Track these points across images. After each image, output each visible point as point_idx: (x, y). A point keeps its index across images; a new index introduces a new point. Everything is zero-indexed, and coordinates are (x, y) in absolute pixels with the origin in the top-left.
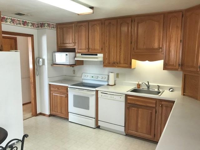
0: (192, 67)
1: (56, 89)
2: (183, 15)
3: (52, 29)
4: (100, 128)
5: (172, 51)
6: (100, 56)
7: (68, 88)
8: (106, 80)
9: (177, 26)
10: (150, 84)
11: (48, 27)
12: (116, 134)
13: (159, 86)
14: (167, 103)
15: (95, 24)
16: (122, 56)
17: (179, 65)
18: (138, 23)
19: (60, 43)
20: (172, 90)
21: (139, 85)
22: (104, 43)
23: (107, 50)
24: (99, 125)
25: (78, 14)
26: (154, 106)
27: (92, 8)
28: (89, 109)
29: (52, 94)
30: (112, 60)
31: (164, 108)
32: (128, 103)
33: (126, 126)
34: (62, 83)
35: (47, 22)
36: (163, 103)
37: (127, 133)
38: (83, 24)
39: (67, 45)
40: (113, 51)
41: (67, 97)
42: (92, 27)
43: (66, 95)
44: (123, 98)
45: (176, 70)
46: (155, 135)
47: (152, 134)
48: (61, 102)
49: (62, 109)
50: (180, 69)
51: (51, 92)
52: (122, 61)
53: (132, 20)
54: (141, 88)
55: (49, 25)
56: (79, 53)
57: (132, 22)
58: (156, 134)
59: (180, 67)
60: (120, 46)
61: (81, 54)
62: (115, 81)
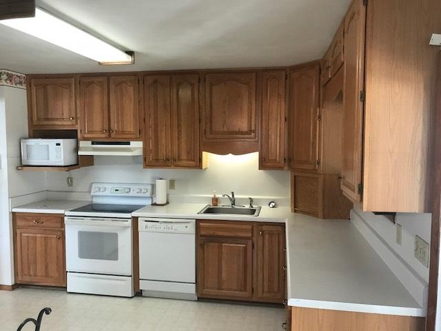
0: (307, 162)
1: (31, 223)
2: (286, 76)
3: (18, 86)
4: (143, 294)
5: (273, 136)
6: (137, 147)
7: (66, 218)
8: (148, 194)
9: (278, 94)
10: (235, 196)
11: (8, 81)
12: (179, 302)
13: (251, 200)
14: (271, 228)
15: (124, 82)
16: (183, 145)
17: (285, 159)
18: (212, 85)
19: (39, 119)
20: (273, 204)
21: (215, 200)
22: (144, 119)
23: (151, 133)
24: (141, 288)
25: (100, 63)
26: (250, 235)
27: (130, 53)
28: (116, 259)
29: (21, 234)
30: (163, 154)
31: (267, 236)
32: (202, 236)
33: (199, 280)
34: (45, 207)
35: (6, 71)
36: (264, 228)
37: (202, 294)
38: (96, 80)
39: (57, 123)
40: (164, 135)
41: (62, 237)
42: (117, 86)
43: (59, 233)
44: (191, 228)
45: (281, 168)
46: (253, 289)
47: (249, 288)
48: (46, 250)
49: (49, 267)
50: (286, 168)
51: (18, 231)
52: (184, 156)
53: (199, 79)
54: (220, 205)
55: (10, 77)
56: (85, 139)
57: (199, 82)
58: (255, 287)
59: (286, 164)
60: (179, 126)
61: (90, 142)
62: (168, 195)
